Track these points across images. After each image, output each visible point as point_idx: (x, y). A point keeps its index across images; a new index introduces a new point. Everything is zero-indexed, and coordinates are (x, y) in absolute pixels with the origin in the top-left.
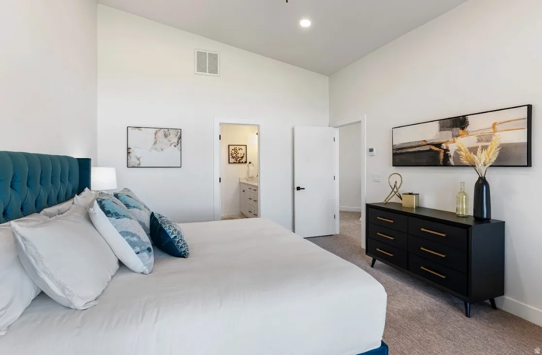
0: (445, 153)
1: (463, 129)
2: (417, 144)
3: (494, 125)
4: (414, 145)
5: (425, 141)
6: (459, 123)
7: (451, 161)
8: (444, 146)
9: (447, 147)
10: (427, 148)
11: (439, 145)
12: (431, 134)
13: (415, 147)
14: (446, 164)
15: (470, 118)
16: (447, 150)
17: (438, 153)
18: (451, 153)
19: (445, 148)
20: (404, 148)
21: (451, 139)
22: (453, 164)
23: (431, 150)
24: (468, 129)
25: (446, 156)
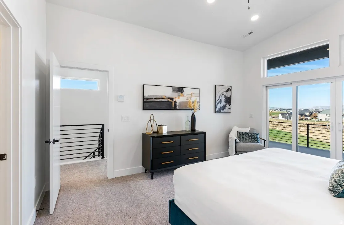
0: (175, 103)
1: (182, 93)
2: (161, 97)
3: (192, 93)
4: (159, 97)
5: (165, 96)
6: (180, 90)
7: (178, 107)
8: (174, 100)
9: (175, 100)
10: (166, 100)
11: (172, 99)
12: (168, 93)
13: (160, 99)
14: (175, 108)
15: (184, 89)
16: (175, 102)
17: (172, 103)
18: (177, 103)
19: (175, 101)
20: (153, 99)
21: (177, 97)
22: (178, 109)
23: (168, 101)
24: (183, 93)
25: (175, 105)
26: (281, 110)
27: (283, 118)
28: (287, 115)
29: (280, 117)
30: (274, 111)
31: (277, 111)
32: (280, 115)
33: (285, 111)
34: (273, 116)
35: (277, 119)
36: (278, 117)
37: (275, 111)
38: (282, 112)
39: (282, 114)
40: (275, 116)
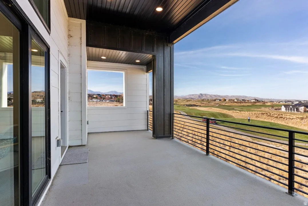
26: (285, 102)
27: (286, 109)
28: (291, 107)
29: (283, 109)
30: (277, 103)
31: (281, 103)
32: (283, 107)
33: (290, 103)
34: (275, 108)
35: (279, 111)
36: (281, 109)
37: (279, 103)
38: (287, 104)
39: (286, 106)
40: (277, 108)
